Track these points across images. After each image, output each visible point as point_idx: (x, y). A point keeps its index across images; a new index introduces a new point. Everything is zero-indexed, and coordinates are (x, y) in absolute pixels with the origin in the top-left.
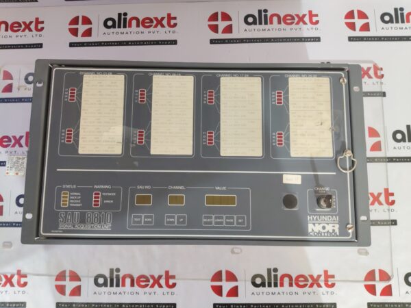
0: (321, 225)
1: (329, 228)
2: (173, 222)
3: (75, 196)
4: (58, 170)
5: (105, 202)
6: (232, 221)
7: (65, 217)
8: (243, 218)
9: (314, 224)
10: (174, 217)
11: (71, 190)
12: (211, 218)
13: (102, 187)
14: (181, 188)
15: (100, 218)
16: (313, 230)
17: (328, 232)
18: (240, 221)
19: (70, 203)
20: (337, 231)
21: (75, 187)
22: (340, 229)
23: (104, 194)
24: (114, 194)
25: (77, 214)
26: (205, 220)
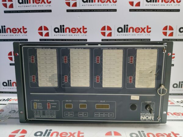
0: (146, 117)
1: (150, 118)
2: (82, 115)
3: (39, 104)
4: (31, 94)
5: (52, 107)
6: (107, 115)
7: (37, 113)
8: (112, 114)
9: (143, 116)
10: (82, 113)
11: (37, 102)
12: (98, 114)
13: (51, 101)
14: (85, 101)
15: (51, 113)
16: (142, 119)
17: (149, 119)
18: (111, 115)
19: (37, 107)
20: (153, 119)
21: (39, 101)
22: (154, 118)
23: (52, 104)
24: (56, 104)
25: (41, 111)
26: (96, 115)
